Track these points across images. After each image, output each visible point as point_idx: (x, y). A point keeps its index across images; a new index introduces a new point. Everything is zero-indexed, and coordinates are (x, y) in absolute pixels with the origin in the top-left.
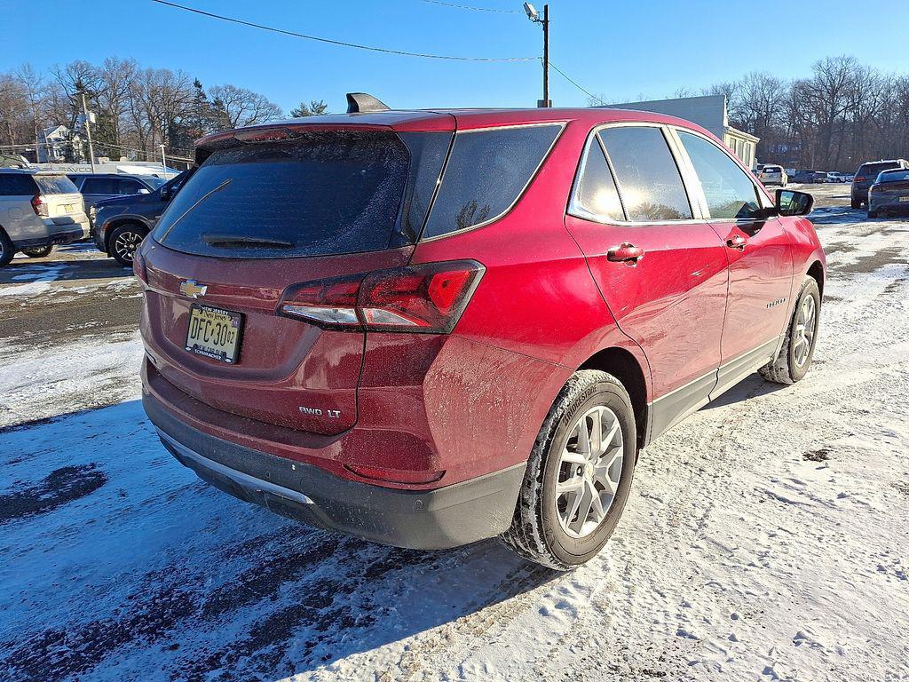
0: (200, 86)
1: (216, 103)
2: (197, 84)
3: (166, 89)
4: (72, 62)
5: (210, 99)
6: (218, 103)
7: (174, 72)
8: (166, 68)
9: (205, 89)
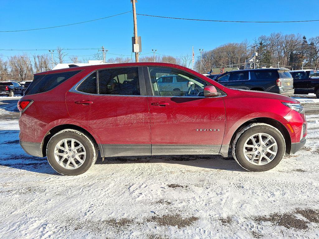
0: (305, 39)
1: (311, 44)
2: (304, 38)
3: (292, 41)
4: (260, 36)
5: (309, 43)
6: (312, 44)
7: (296, 35)
8: (293, 34)
9: (307, 39)
